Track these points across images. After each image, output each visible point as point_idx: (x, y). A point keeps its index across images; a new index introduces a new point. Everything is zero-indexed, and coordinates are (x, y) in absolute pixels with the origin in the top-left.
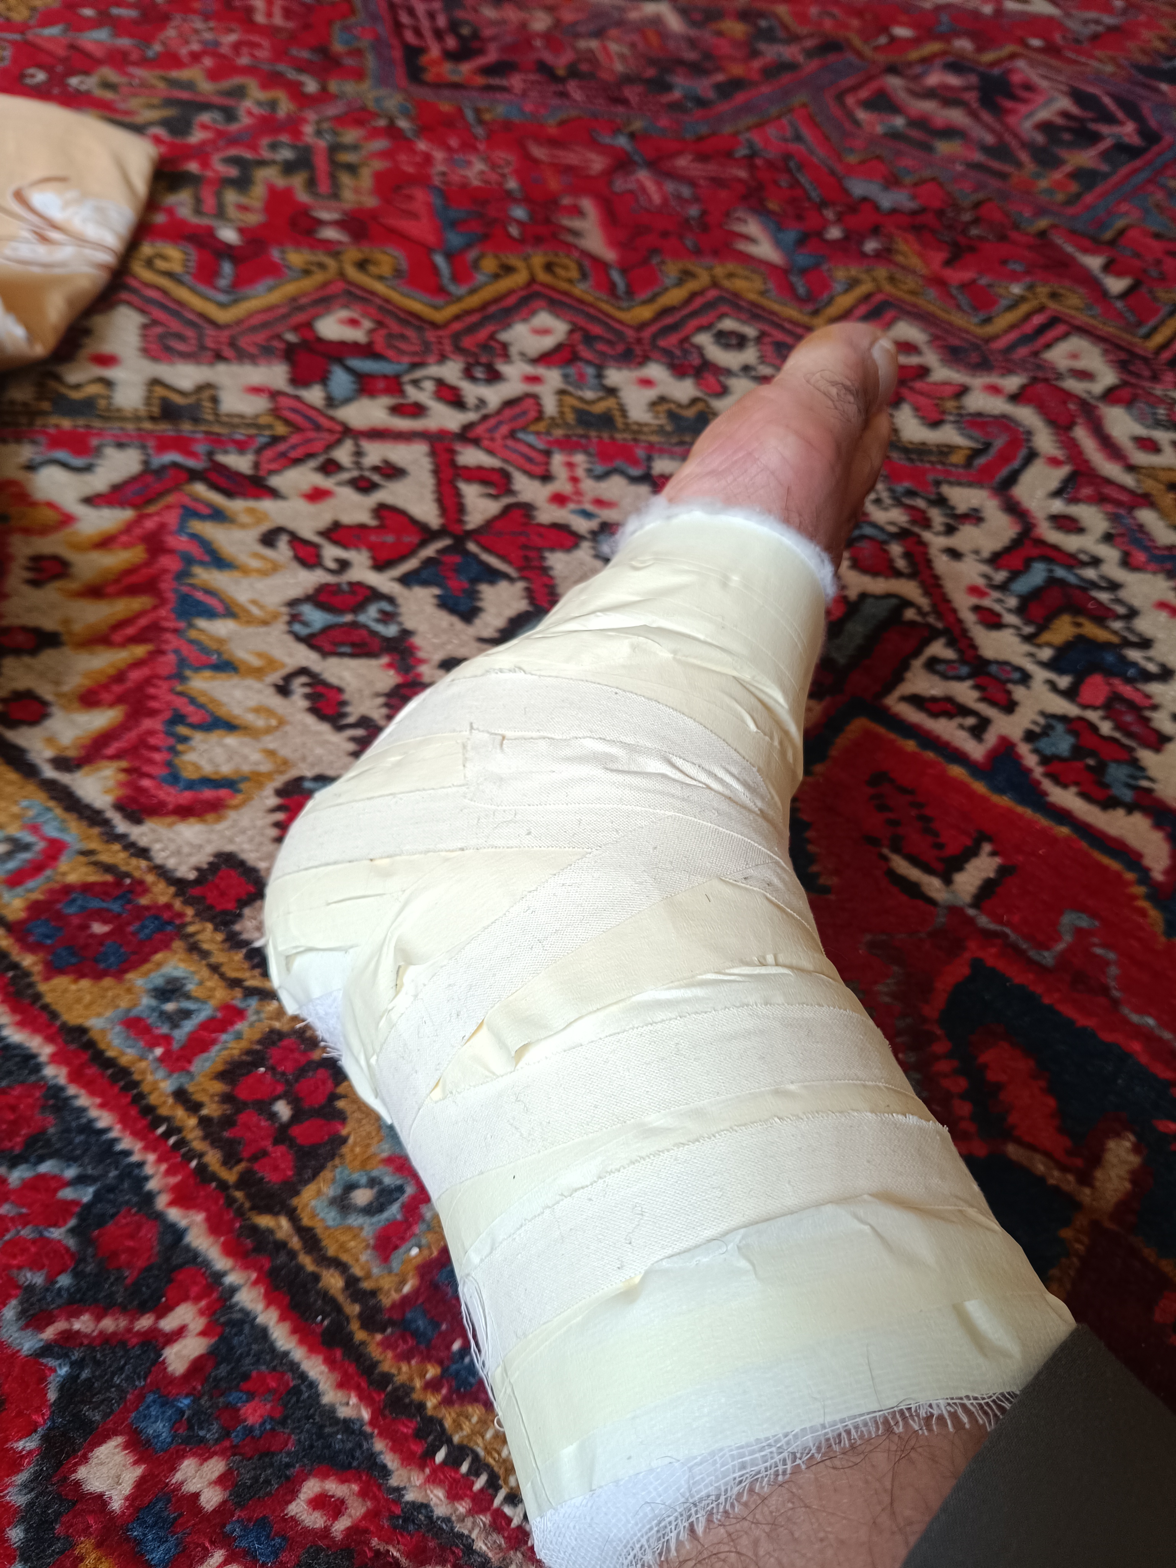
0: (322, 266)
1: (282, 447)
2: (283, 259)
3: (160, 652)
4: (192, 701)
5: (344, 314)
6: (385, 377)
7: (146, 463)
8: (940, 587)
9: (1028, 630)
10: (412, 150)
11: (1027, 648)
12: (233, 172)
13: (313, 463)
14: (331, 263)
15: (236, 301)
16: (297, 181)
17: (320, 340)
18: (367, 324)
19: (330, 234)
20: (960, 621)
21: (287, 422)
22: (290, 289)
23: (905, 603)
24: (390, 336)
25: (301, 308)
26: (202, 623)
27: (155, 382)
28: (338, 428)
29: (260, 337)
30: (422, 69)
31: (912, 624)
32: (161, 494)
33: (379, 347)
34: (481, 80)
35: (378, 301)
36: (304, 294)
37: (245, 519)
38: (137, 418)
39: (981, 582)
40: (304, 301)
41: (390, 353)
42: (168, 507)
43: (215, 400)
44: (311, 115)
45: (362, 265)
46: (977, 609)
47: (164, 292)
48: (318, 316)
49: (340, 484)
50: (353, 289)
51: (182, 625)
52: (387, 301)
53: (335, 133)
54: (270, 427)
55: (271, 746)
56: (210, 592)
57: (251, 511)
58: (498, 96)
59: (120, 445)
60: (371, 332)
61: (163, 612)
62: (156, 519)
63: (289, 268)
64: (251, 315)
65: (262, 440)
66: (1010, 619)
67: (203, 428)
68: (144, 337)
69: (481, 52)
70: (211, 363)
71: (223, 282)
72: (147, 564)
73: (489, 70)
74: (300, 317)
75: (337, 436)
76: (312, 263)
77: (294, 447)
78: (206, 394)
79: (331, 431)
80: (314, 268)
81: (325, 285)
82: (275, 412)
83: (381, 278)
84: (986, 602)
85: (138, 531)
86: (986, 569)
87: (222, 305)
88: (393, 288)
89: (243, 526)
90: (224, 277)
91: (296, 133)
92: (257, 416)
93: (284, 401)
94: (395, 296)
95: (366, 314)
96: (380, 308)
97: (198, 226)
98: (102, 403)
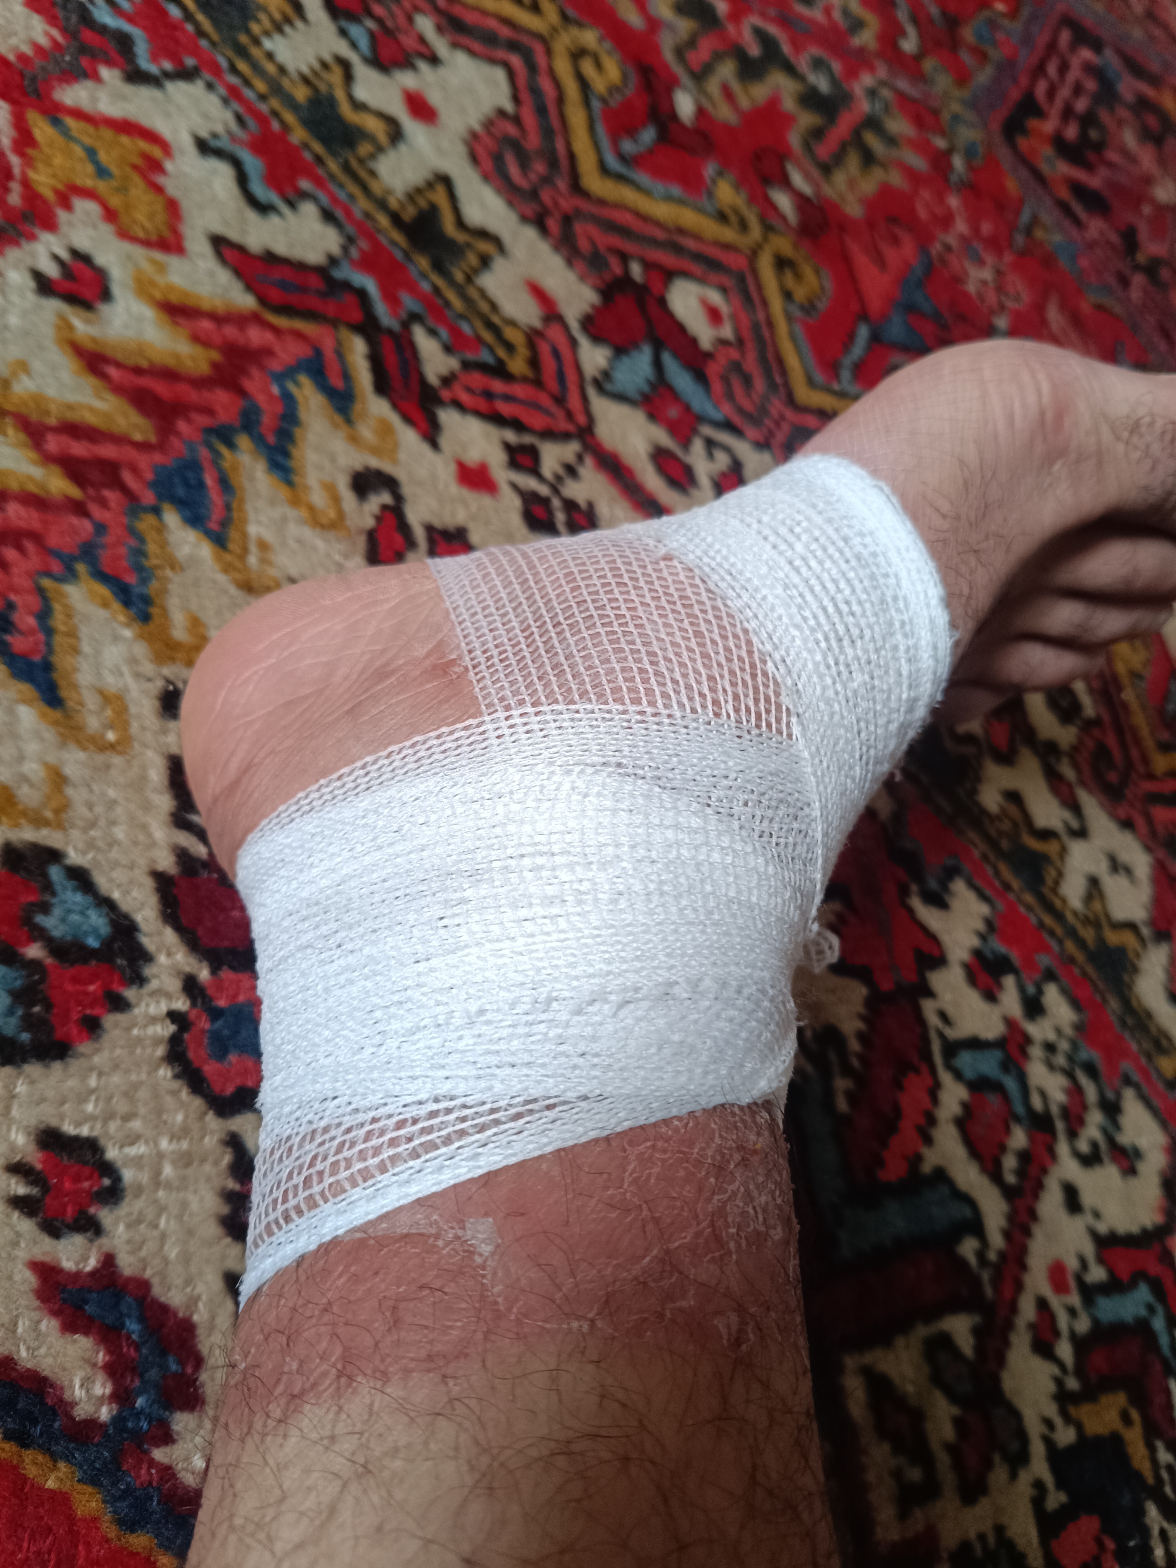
0: (743, 226)
1: (498, 386)
2: (714, 182)
3: (79, 508)
4: (44, 614)
5: (715, 298)
6: (687, 408)
7: (333, 261)
8: (1027, 1233)
9: (1072, 1384)
10: (941, 198)
11: (1051, 1410)
12: (754, 50)
13: (511, 436)
14: (756, 230)
15: (620, 178)
16: (807, 119)
17: (662, 302)
18: (727, 332)
19: (783, 201)
20: (1013, 1308)
21: (534, 362)
22: (688, 218)
23: (976, 1227)
24: (737, 367)
25: (678, 249)
26: (171, 518)
27: (445, 181)
28: (582, 419)
29: (604, 240)
30: (1024, 131)
31: (963, 1263)
32: (309, 315)
33: (713, 369)
34: (1064, 194)
35: (761, 316)
36: (697, 237)
37: (366, 432)
38: (382, 204)
39: (1072, 1264)
40: (689, 244)
41: (717, 386)
42: (299, 335)
43: (485, 262)
44: (882, 71)
45: (782, 263)
46: (1042, 1304)
47: (561, 100)
48: (686, 274)
49: (514, 486)
50: (750, 281)
51: (148, 497)
52: (770, 324)
53: (887, 109)
54: (510, 347)
55: (69, 770)
56: (225, 484)
57: (385, 429)
58: (1066, 223)
59: (328, 216)
60: (723, 342)
61: (144, 461)
62: (268, 337)
63: (711, 195)
64: (620, 206)
65: (485, 356)
66: (1065, 1350)
67: (440, 282)
68: (489, 124)
69: (1089, 167)
70: (524, 219)
71: (628, 146)
72: (200, 383)
73: (1079, 190)
74: (668, 259)
75: (570, 427)
76: (736, 211)
77: (508, 398)
78: (484, 246)
79: (570, 415)
80: (733, 219)
81: (727, 247)
82: (533, 337)
83: (788, 295)
84: (1056, 1302)
85: (230, 331)
86: (1089, 1249)
87: (604, 170)
88: (789, 318)
89: (354, 440)
90: (635, 141)
91: (852, 73)
92: (512, 323)
93: (555, 333)
94: (782, 328)
95: (735, 319)
96: (756, 327)
97: (666, 66)
98: (364, 149)
